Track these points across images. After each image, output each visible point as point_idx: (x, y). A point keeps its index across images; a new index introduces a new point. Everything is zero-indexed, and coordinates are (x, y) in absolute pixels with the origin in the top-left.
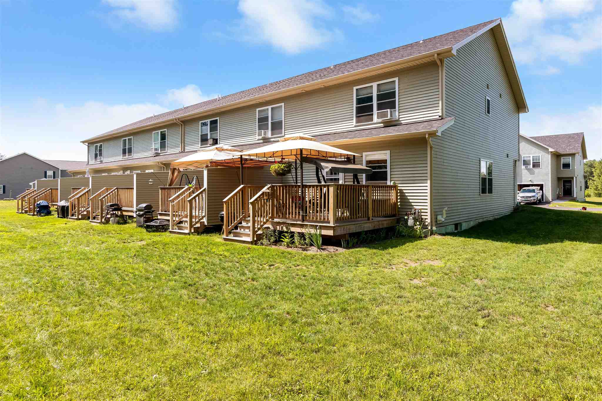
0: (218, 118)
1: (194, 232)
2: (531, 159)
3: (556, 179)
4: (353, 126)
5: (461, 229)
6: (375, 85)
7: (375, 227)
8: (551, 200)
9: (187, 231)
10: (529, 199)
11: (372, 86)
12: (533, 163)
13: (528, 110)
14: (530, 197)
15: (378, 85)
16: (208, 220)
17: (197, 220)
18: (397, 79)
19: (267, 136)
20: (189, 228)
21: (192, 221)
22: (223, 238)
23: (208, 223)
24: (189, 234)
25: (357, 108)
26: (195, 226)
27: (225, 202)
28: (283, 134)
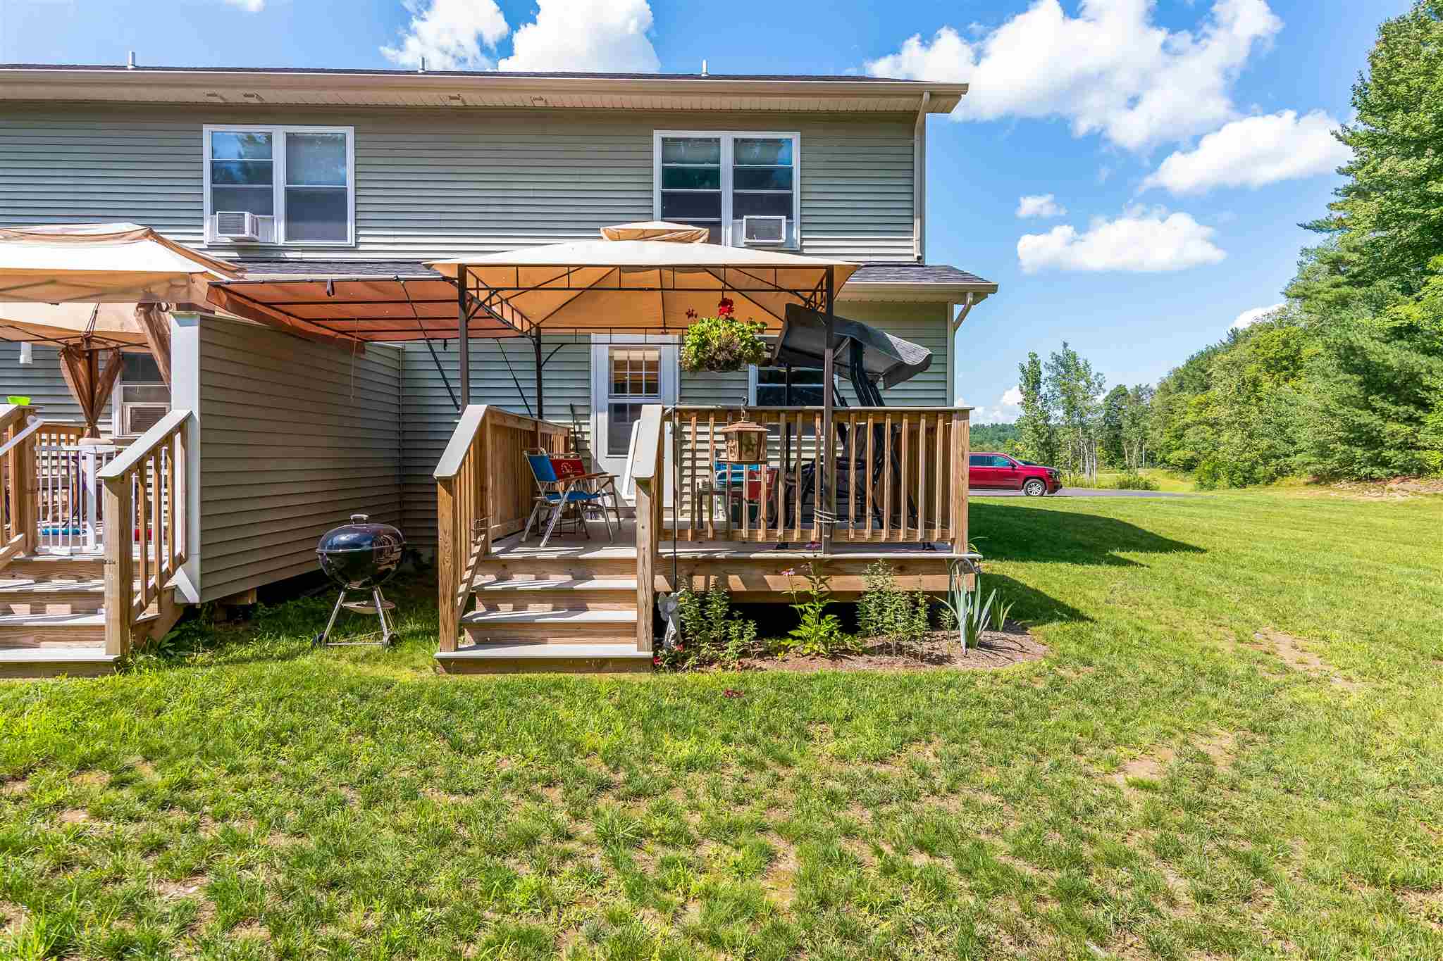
6: (727, 139)
11: (716, 141)
15: (736, 140)
16: (203, 576)
17: (153, 581)
18: (795, 137)
19: (261, 239)
20: (114, 633)
21: (130, 587)
22: (442, 660)
23: (203, 591)
24: (121, 666)
25: (664, 195)
26: (141, 617)
27: (448, 482)
28: (350, 241)
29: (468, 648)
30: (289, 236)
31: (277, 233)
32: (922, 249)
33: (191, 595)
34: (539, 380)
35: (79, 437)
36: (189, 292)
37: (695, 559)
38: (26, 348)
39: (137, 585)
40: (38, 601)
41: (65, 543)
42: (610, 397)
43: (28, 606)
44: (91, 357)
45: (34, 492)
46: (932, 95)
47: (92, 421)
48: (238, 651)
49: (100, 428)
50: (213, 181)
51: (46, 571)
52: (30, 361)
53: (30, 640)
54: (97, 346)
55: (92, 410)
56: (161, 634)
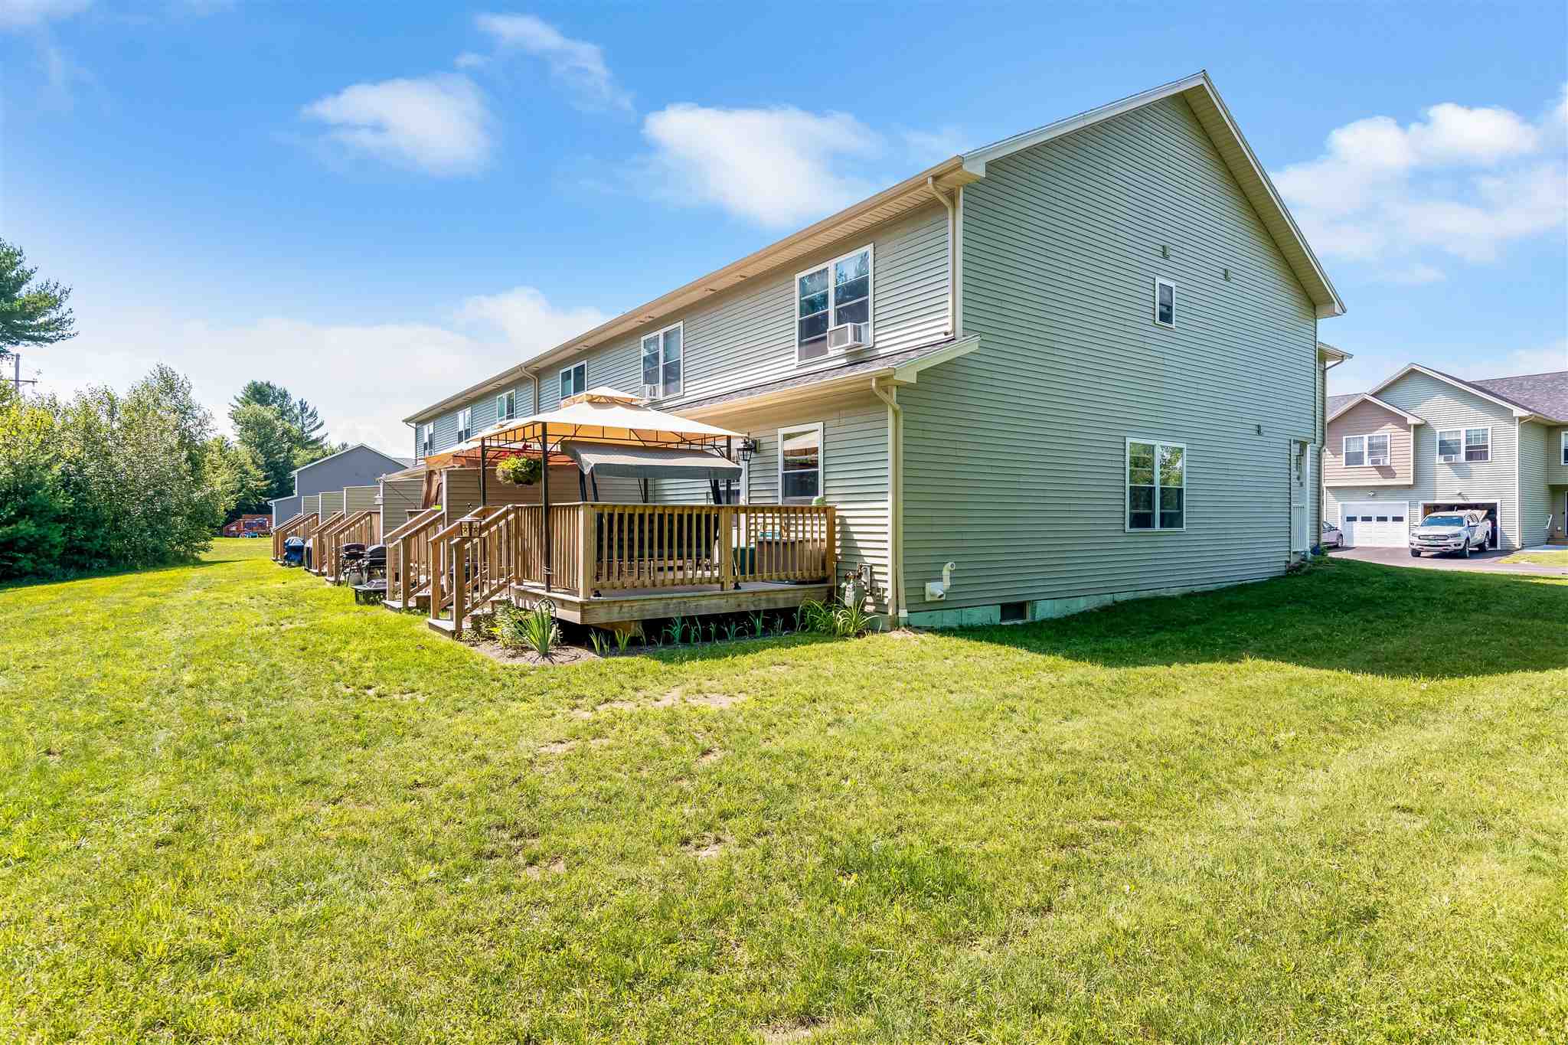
0: (585, 362)
1: (417, 607)
2: (1463, 438)
3: (1542, 488)
4: (794, 367)
5: (1034, 616)
6: (832, 266)
7: (739, 606)
8: (1518, 546)
9: (398, 604)
10: (1440, 543)
11: (826, 270)
12: (1467, 448)
13: (1341, 305)
14: (1446, 537)
15: (836, 265)
18: (870, 249)
19: (656, 398)
25: (801, 323)
28: (681, 392)
30: (665, 394)
31: (660, 393)
50: (644, 367)
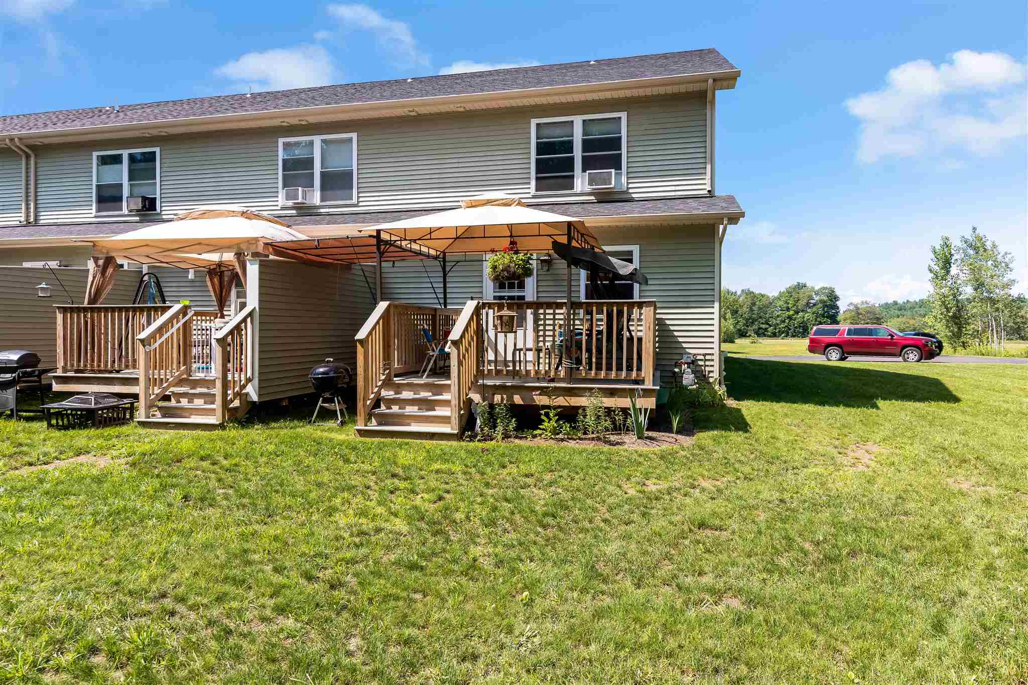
0: (157, 150)
4: (529, 195)
6: (578, 121)
11: (571, 122)
15: (584, 121)
16: (260, 388)
17: (237, 389)
18: (623, 115)
19: (308, 202)
20: (219, 412)
21: (226, 392)
22: (358, 430)
23: (260, 395)
24: (222, 426)
25: (537, 161)
26: (231, 406)
27: (361, 341)
28: (355, 201)
29: (373, 426)
30: (322, 200)
31: (315, 198)
32: (712, 185)
33: (255, 398)
34: (445, 282)
35: (216, 318)
36: (257, 247)
37: (495, 385)
38: (191, 272)
39: (229, 392)
40: (191, 397)
41: (203, 372)
42: (494, 292)
43: (187, 400)
44: (221, 275)
45: (191, 346)
46: (714, 80)
47: (221, 309)
48: (273, 425)
49: (225, 313)
50: (284, 170)
51: (195, 383)
52: (193, 278)
53: (187, 414)
54: (224, 269)
55: (221, 303)
56: (240, 415)
